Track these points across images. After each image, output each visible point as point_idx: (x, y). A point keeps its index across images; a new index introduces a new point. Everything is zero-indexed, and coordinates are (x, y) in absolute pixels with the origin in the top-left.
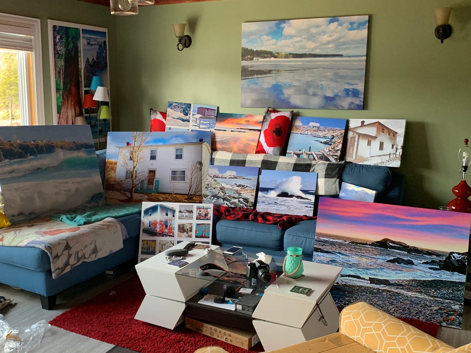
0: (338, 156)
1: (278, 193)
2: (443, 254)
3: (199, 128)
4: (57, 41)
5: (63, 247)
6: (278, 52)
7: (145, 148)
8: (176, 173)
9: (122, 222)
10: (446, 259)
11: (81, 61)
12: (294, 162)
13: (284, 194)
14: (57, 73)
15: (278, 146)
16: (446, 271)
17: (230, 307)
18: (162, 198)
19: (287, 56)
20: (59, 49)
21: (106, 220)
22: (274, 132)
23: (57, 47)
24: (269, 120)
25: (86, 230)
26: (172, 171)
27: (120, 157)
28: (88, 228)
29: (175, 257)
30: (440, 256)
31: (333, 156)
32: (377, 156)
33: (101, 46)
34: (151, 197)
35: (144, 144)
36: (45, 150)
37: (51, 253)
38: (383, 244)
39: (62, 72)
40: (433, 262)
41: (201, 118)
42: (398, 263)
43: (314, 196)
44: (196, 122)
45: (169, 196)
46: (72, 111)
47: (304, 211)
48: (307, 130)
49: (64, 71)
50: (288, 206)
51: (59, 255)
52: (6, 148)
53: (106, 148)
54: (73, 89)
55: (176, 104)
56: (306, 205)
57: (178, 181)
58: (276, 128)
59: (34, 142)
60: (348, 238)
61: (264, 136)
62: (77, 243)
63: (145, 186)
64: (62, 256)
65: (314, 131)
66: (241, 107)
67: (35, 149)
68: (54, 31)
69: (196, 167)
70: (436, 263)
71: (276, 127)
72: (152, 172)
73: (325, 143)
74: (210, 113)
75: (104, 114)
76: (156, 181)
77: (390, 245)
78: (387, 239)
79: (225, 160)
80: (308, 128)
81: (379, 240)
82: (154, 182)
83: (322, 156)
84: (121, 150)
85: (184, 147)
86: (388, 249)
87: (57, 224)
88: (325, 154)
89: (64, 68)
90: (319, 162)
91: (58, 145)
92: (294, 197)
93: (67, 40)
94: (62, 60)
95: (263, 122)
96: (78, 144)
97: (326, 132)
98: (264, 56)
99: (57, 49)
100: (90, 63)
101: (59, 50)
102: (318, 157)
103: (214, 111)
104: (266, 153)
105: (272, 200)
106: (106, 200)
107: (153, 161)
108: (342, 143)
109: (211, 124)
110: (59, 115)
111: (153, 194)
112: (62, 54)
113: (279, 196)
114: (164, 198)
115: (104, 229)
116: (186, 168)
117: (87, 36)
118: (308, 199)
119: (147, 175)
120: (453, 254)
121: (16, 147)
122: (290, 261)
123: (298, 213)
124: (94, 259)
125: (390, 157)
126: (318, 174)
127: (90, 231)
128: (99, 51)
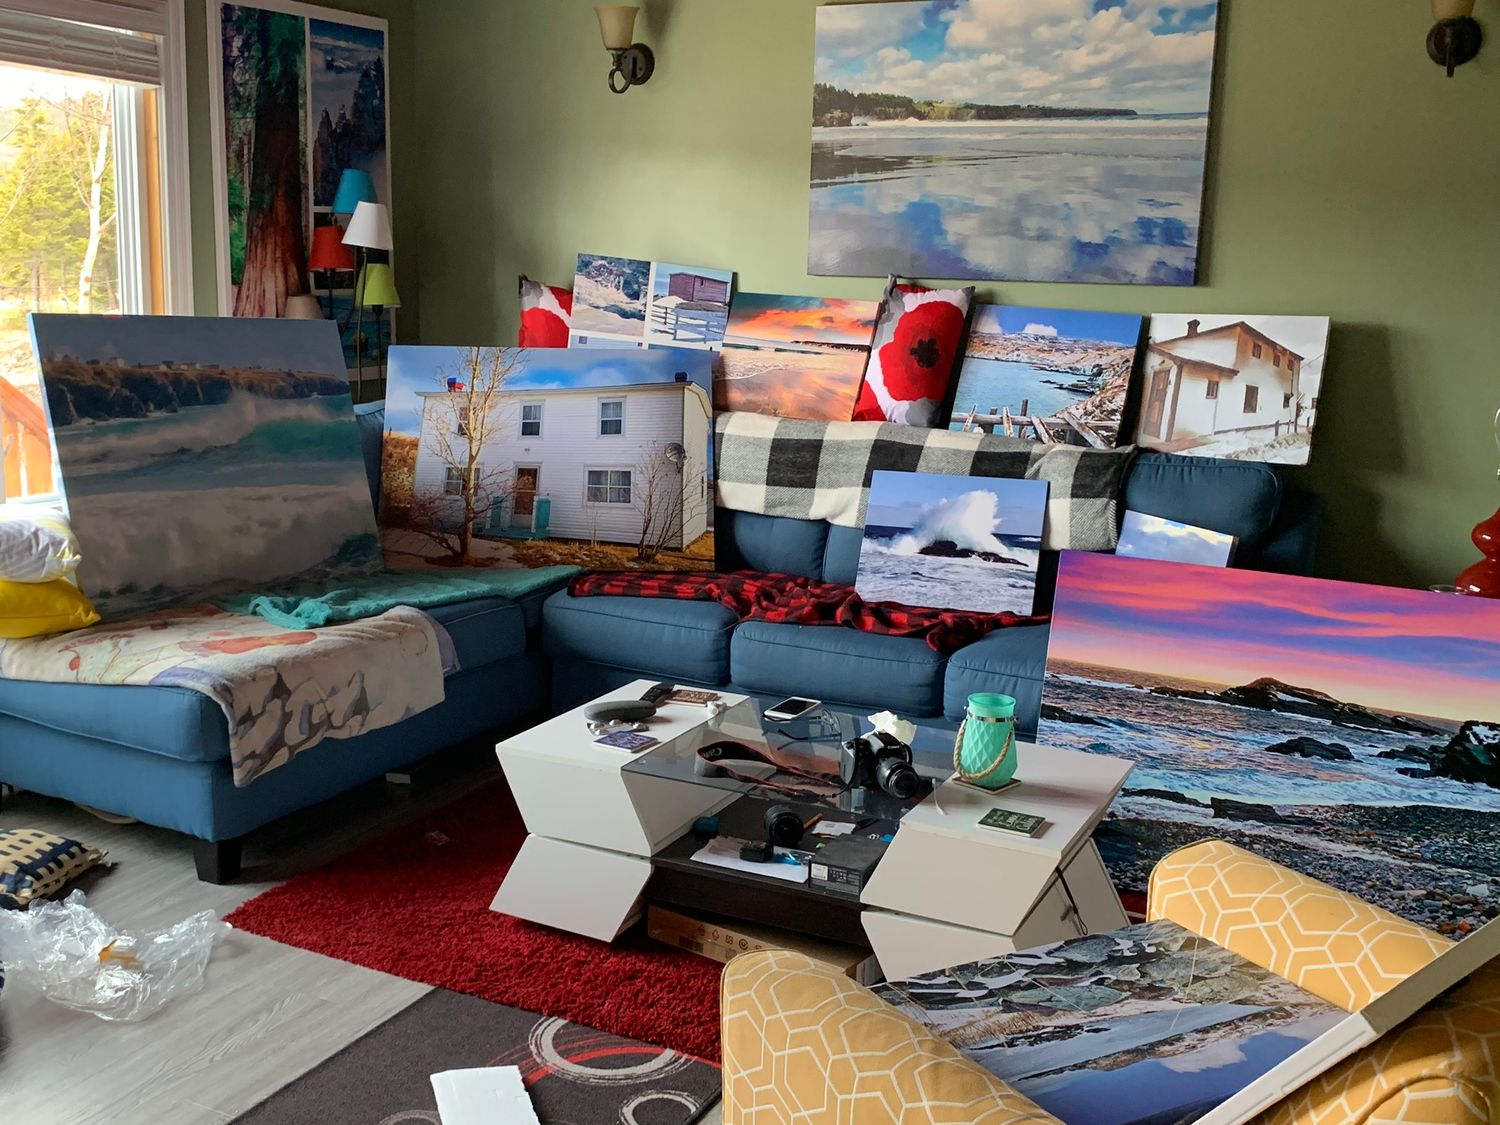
0: (1112, 431)
1: (924, 543)
2: (1442, 728)
3: (675, 339)
4: (235, 53)
5: (268, 692)
6: (928, 99)
7: (505, 399)
8: (603, 478)
9: (442, 621)
10: (1454, 742)
11: (305, 120)
12: (974, 447)
13: (943, 548)
14: (232, 155)
15: (925, 398)
16: (1452, 779)
17: (791, 872)
18: (560, 554)
19: (957, 114)
20: (238, 80)
21: (392, 612)
22: (912, 354)
23: (235, 74)
24: (898, 315)
25: (334, 641)
26: (590, 472)
27: (426, 424)
28: (340, 635)
29: (615, 723)
30: (1433, 733)
31: (1096, 429)
32: (1238, 430)
33: (366, 74)
34: (525, 552)
35: (502, 388)
36: (201, 395)
37: (231, 705)
38: (1258, 697)
39: (249, 152)
40: (1411, 753)
41: (680, 306)
42: (1303, 755)
43: (1037, 553)
44: (663, 320)
45: (581, 548)
46: (276, 277)
47: (1005, 599)
48: (1018, 349)
49: (252, 151)
50: (955, 584)
51: (254, 714)
52: (84, 381)
53: (382, 396)
54: (281, 207)
55: (603, 262)
56: (1011, 581)
57: (608, 504)
58: (920, 342)
59: (169, 367)
60: (1148, 678)
61: (882, 366)
62: (310, 679)
63: (506, 516)
64: (263, 718)
65: (1039, 350)
66: (808, 274)
67: (171, 389)
68: (226, 20)
69: (666, 462)
70: (1421, 755)
71: (918, 339)
72: (528, 475)
73: (1074, 389)
74: (710, 291)
75: (375, 289)
76: (540, 502)
77: (1279, 700)
78: (1270, 680)
79: (755, 439)
80: (1020, 342)
81: (1245, 685)
82: (535, 503)
83: (1062, 431)
84: (429, 403)
85: (626, 397)
86: (1273, 710)
87: (243, 623)
88: (1074, 423)
89: (253, 141)
90: (1052, 447)
91: (241, 381)
92: (974, 556)
93: (265, 52)
94: (249, 115)
95: (876, 324)
96: (302, 379)
97: (1078, 355)
98: (885, 112)
99: (234, 80)
100: (334, 126)
101: (241, 85)
102: (1051, 432)
103: (722, 287)
104: (885, 420)
105: (906, 565)
106: (384, 555)
107: (530, 440)
108: (1126, 388)
109: (713, 326)
110: (236, 290)
111: (529, 542)
112: (249, 95)
113: (925, 551)
114: (565, 555)
115: (386, 639)
116: (634, 462)
117: (327, 41)
118: (1019, 563)
119: (510, 483)
120: (1475, 729)
121: (114, 380)
122: (977, 736)
123: (987, 605)
124: (360, 730)
125: (1277, 434)
126: (1049, 484)
127: (346, 644)
128: (361, 91)
